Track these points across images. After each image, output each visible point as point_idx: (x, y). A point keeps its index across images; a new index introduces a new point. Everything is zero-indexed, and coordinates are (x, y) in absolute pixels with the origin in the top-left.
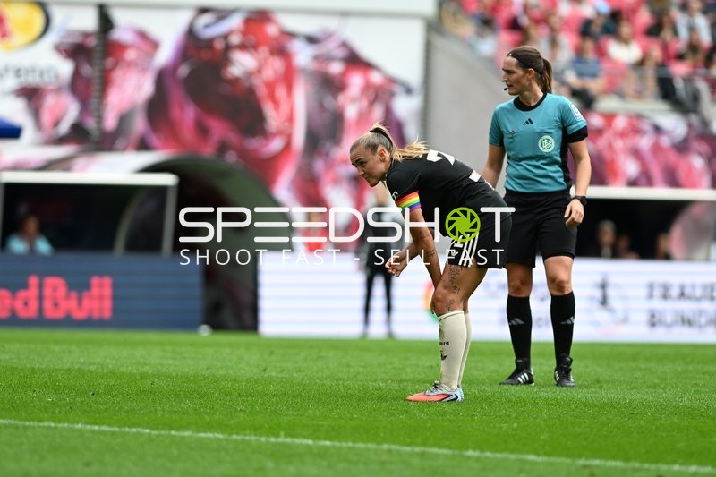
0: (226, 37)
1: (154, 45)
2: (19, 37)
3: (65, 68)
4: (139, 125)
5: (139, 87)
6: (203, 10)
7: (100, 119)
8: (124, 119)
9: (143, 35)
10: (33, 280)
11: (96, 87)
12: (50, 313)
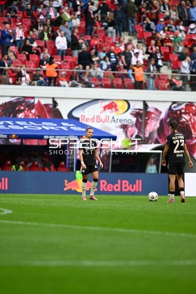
0: (180, 110)
1: (160, 113)
2: (121, 111)
3: (134, 120)
4: (156, 136)
5: (155, 125)
6: (174, 103)
7: (145, 134)
8: (151, 134)
9: (156, 110)
10: (119, 181)
11: (143, 126)
12: (124, 190)
